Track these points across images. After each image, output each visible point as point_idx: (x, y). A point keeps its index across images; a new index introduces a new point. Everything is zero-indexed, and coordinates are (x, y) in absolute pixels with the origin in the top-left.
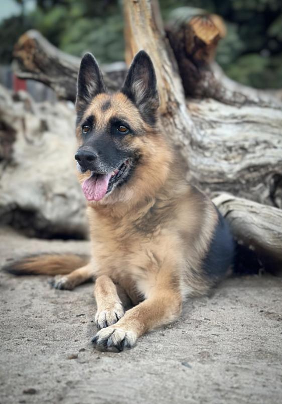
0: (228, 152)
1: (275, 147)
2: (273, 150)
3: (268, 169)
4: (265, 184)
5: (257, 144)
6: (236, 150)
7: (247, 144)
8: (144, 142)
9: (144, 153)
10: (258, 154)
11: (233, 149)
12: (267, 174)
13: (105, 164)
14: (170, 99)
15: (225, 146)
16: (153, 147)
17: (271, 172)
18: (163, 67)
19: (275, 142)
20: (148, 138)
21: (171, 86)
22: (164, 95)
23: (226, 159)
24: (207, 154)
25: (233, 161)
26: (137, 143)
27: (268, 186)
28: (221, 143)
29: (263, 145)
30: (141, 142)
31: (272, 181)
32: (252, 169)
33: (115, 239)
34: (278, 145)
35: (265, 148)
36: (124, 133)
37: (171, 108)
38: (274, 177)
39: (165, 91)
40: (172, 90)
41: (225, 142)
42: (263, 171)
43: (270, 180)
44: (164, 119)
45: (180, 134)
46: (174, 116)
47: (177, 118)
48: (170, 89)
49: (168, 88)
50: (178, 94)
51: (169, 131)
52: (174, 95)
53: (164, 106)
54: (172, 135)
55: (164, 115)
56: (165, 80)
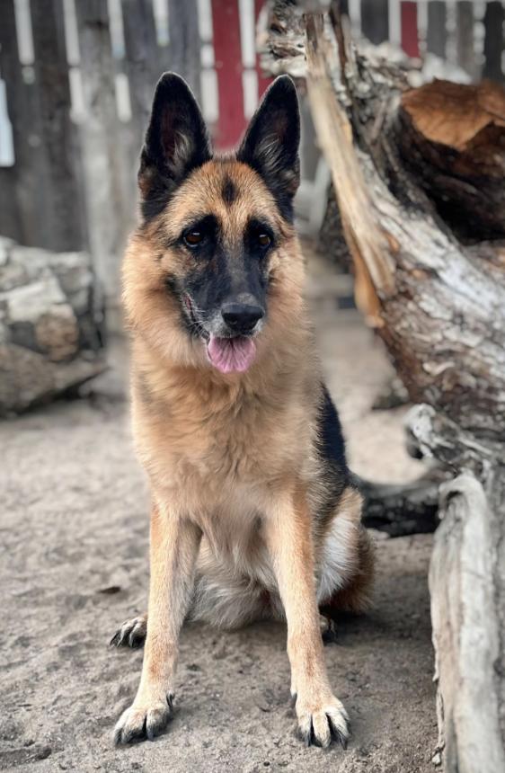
14: (399, 267)
22: (384, 259)
30: (277, 259)
37: (404, 283)
39: (386, 253)
44: (395, 305)
45: (448, 328)
46: (416, 298)
47: (427, 301)
48: (400, 246)
49: (395, 245)
50: (426, 250)
51: (410, 326)
52: (412, 256)
53: (391, 281)
54: (421, 332)
55: (394, 298)
56: (384, 232)
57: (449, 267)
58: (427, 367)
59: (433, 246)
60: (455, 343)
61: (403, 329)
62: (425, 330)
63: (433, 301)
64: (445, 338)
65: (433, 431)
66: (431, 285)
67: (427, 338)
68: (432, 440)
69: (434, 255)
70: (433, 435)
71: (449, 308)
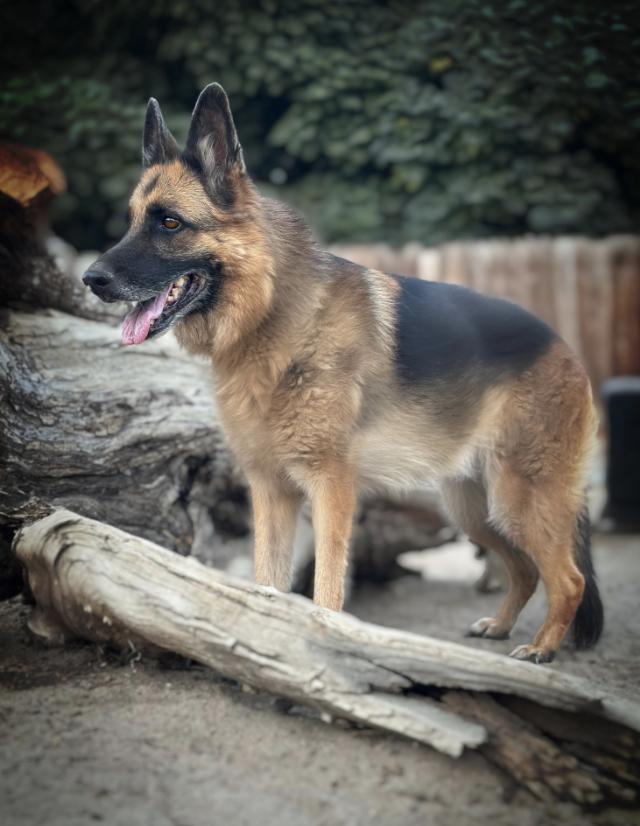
0: (93, 415)
1: (190, 403)
2: (186, 409)
3: (176, 445)
4: (171, 476)
5: (153, 397)
6: (109, 411)
7: (132, 399)
8: (219, 241)
10: (155, 417)
11: (104, 407)
12: (173, 457)
15: (86, 402)
17: (183, 452)
19: (189, 393)
23: (88, 429)
24: (48, 420)
25: (104, 432)
27: (177, 480)
28: (77, 396)
29: (166, 400)
30: (213, 242)
31: (185, 469)
32: (144, 447)
34: (195, 400)
35: (169, 405)
38: (188, 461)
41: (85, 394)
42: (167, 451)
43: (180, 467)
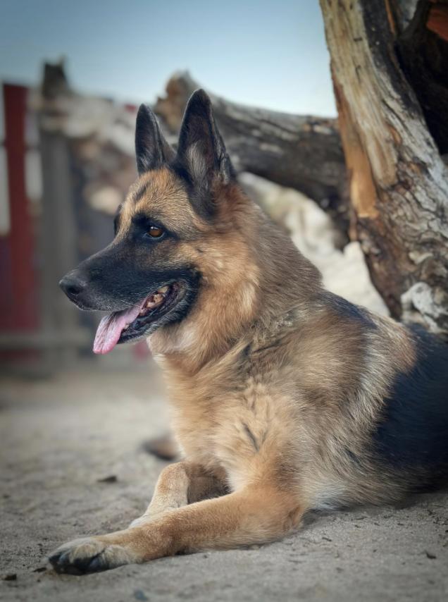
8: (200, 251)
9: (203, 270)
13: (105, 296)
14: (401, 159)
16: (218, 258)
18: (384, 102)
20: (208, 242)
21: (405, 135)
22: (389, 151)
26: (186, 253)
33: (195, 402)
36: (156, 239)
37: (405, 174)
39: (391, 145)
40: (407, 141)
44: (394, 194)
45: (432, 220)
46: (413, 188)
47: (420, 192)
48: (402, 140)
49: (398, 139)
50: (420, 146)
51: (405, 215)
52: (411, 151)
53: (392, 172)
54: (412, 221)
55: (393, 187)
56: (390, 126)
57: (434, 165)
58: (412, 256)
59: (424, 144)
60: (436, 234)
61: (398, 217)
62: (416, 220)
63: (424, 193)
64: (430, 228)
65: (434, 303)
66: (423, 179)
67: (417, 227)
68: (435, 311)
69: (425, 152)
70: (435, 307)
71: (434, 201)
